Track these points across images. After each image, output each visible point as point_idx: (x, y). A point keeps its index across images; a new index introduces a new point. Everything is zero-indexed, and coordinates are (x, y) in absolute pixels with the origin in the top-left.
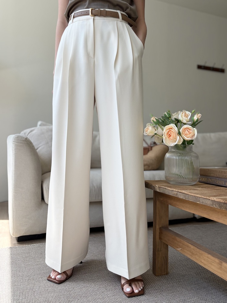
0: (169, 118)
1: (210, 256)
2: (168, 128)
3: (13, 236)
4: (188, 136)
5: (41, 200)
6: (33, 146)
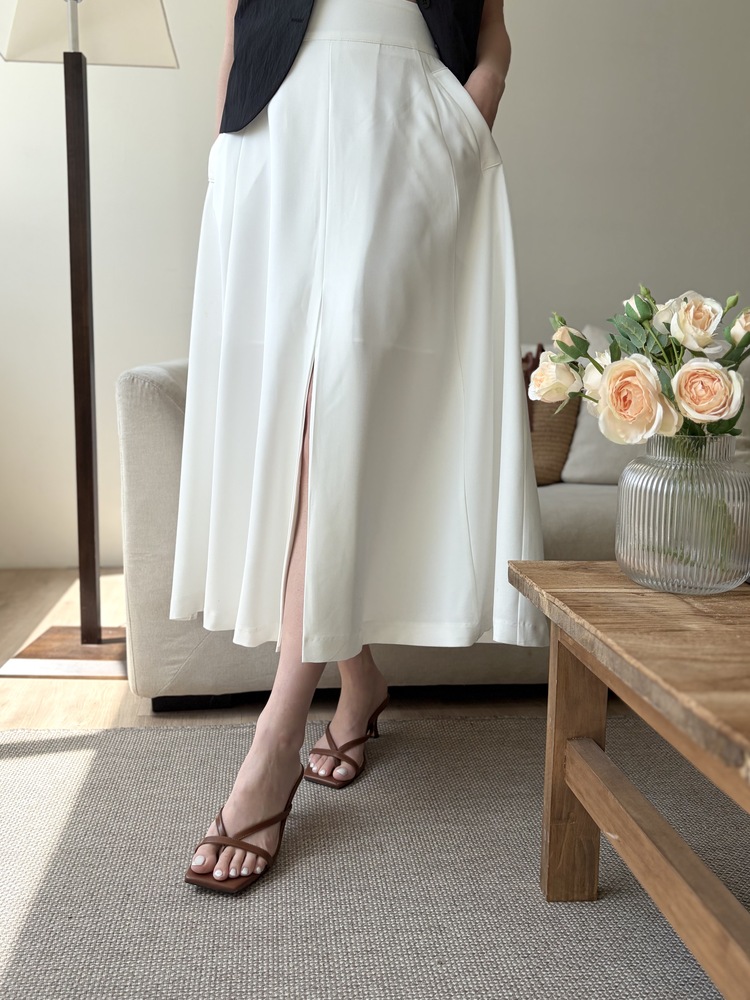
2: (618, 373)
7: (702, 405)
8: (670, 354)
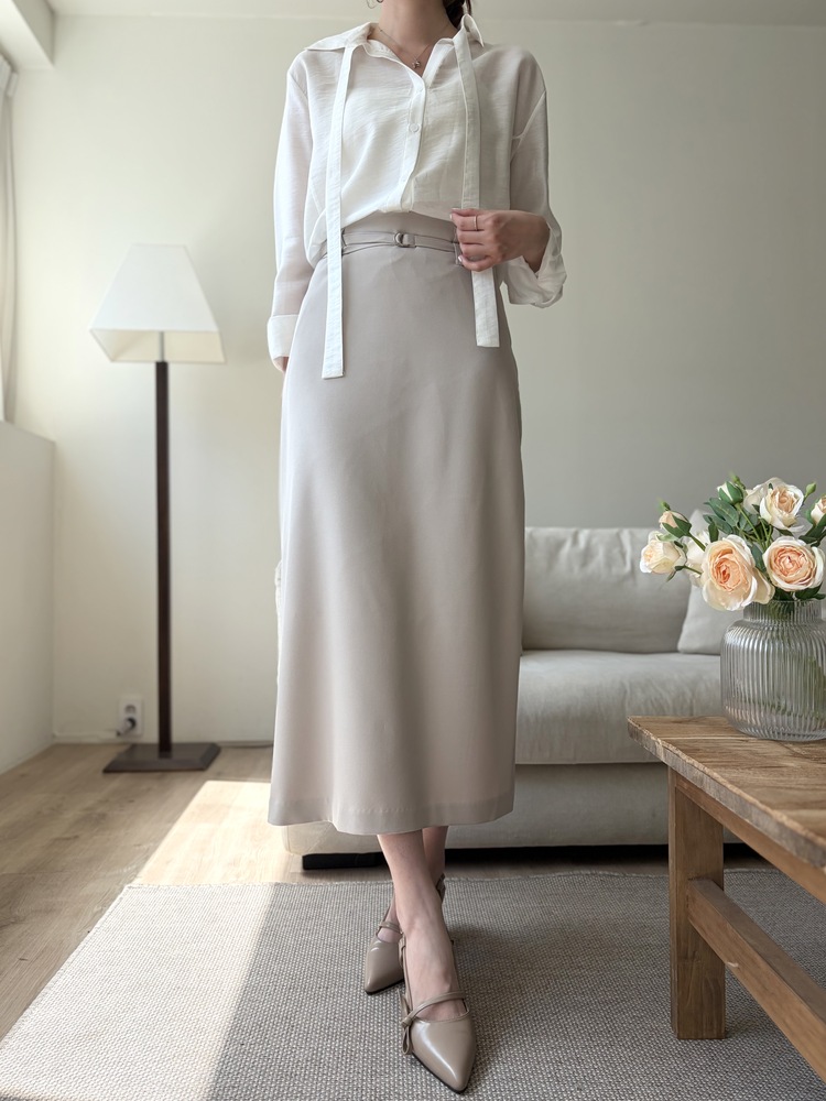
2: (718, 551)
7: (790, 577)
8: (760, 532)
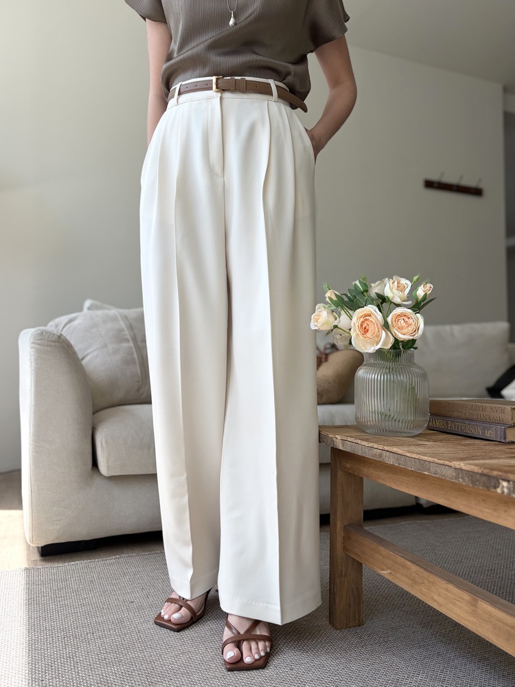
0: (365, 294)
1: (450, 587)
2: (361, 314)
3: (31, 545)
4: (405, 331)
5: (92, 468)
6: (75, 353)
